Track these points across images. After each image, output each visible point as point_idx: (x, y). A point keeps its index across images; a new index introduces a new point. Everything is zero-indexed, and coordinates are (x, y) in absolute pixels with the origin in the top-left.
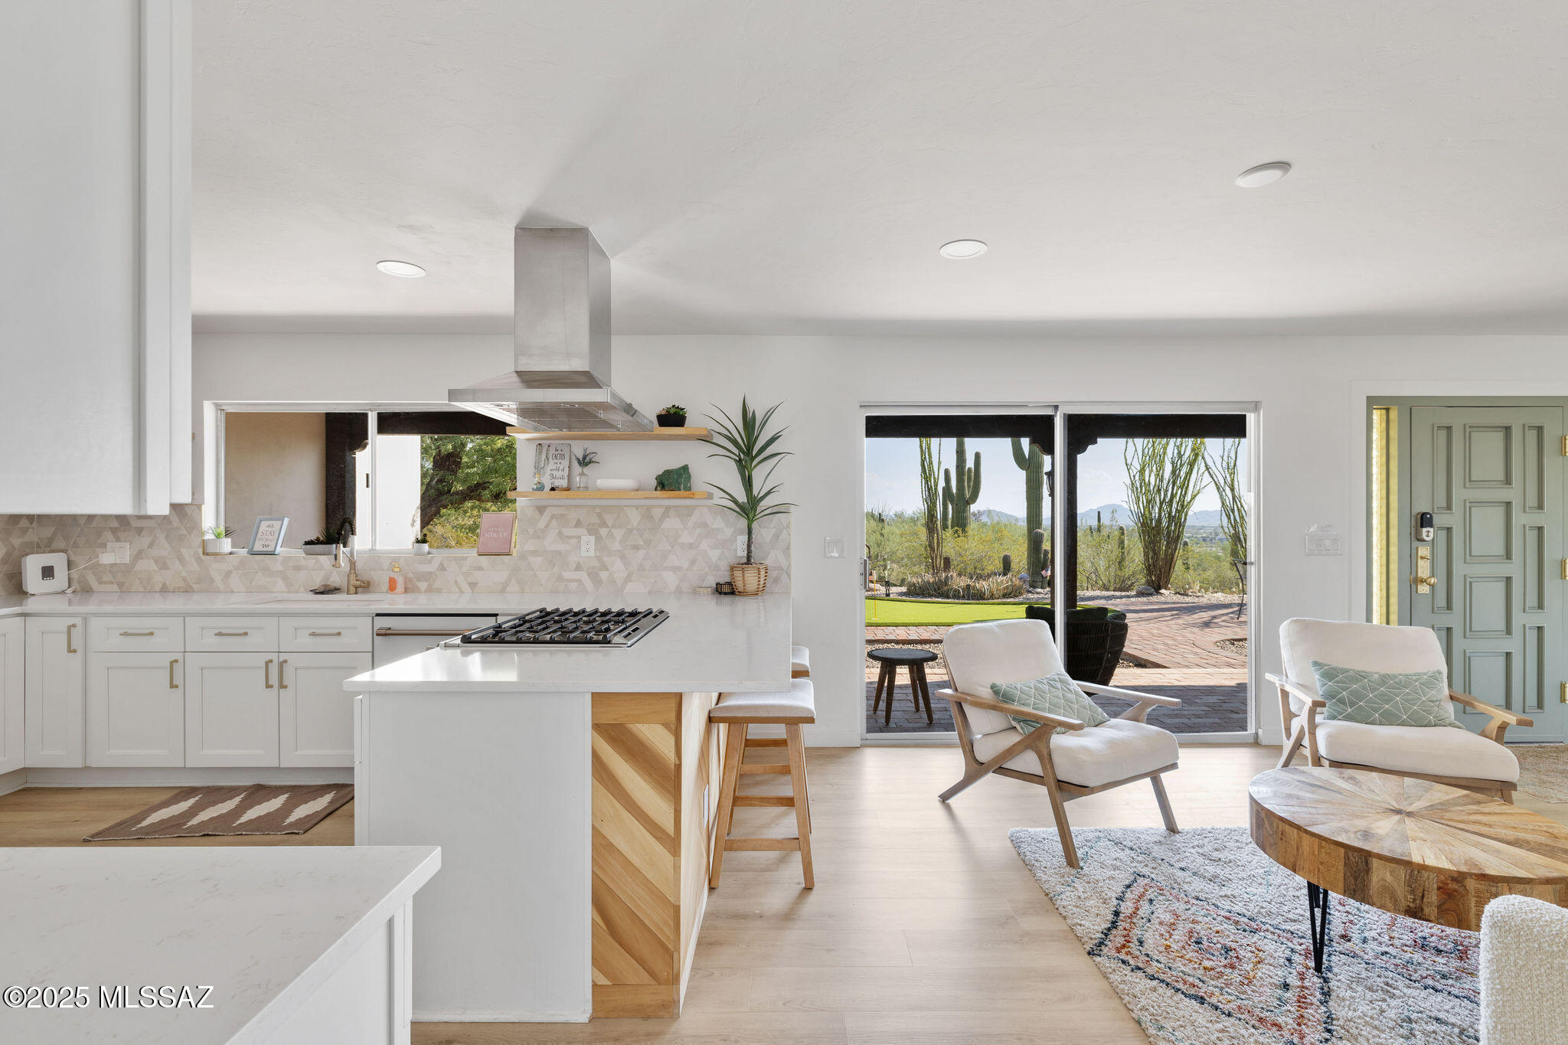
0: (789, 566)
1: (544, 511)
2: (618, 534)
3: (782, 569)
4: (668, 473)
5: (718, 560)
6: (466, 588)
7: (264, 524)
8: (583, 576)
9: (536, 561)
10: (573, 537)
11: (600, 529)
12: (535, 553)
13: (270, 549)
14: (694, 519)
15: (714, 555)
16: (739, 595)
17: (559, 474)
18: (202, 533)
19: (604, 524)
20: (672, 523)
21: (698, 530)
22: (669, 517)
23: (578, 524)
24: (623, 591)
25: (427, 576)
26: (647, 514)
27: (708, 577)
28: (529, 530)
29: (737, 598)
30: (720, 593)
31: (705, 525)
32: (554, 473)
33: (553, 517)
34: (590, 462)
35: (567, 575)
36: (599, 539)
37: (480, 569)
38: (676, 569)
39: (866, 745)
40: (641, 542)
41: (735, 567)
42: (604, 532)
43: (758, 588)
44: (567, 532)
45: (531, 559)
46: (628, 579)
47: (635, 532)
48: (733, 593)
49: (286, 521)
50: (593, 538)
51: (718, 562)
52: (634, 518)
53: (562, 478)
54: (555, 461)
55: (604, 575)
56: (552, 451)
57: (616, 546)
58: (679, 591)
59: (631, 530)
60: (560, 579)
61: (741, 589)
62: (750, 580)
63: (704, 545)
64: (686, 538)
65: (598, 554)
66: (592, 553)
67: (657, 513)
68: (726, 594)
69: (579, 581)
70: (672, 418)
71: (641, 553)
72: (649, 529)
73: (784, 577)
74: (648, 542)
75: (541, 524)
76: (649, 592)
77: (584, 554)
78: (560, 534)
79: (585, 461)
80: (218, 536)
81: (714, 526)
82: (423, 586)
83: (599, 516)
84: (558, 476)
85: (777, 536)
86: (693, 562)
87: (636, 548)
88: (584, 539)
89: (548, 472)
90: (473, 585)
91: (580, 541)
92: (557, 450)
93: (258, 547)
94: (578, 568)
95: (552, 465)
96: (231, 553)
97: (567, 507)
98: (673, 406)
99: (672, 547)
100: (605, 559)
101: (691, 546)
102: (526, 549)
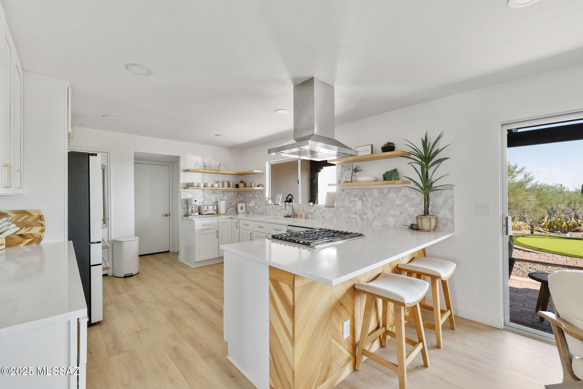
0: (453, 218)
1: (344, 191)
2: (370, 200)
3: (448, 219)
4: (387, 173)
5: (413, 213)
6: (321, 219)
7: (278, 196)
8: (357, 216)
9: (342, 210)
10: (354, 201)
11: (363, 198)
12: (341, 207)
13: (278, 203)
14: (402, 193)
15: (411, 210)
16: (421, 231)
17: (348, 176)
18: (266, 199)
19: (365, 196)
20: (392, 195)
21: (404, 199)
22: (390, 192)
23: (355, 196)
24: (372, 224)
25: (311, 214)
26: (381, 191)
27: (408, 221)
28: (339, 198)
29: (420, 232)
30: (413, 229)
31: (406, 196)
32: (347, 176)
33: (347, 193)
34: (358, 171)
35: (352, 216)
36: (363, 202)
37: (325, 212)
38: (394, 216)
39: (507, 329)
40: (379, 204)
41: (419, 217)
42: (364, 199)
43: (430, 228)
44: (352, 199)
45: (340, 209)
46: (374, 219)
47: (376, 199)
48: (417, 229)
49: (282, 195)
50: (360, 202)
51: (413, 214)
52: (376, 193)
53: (349, 178)
54: (348, 171)
55: (365, 217)
56: (347, 168)
57: (369, 205)
58: (395, 226)
59: (374, 199)
60: (349, 217)
61: (421, 228)
62: (425, 223)
63: (406, 206)
64: (398, 202)
65: (362, 208)
66: (360, 208)
67: (385, 191)
68: (414, 229)
69: (356, 218)
70: (389, 148)
71: (379, 209)
72: (382, 198)
73: (450, 224)
74: (382, 204)
75: (343, 196)
76: (382, 225)
77: (357, 208)
78: (349, 199)
79: (356, 170)
80: (269, 199)
81: (411, 197)
82: (310, 217)
83: (363, 193)
84: (348, 177)
85: (445, 202)
86: (401, 213)
87: (377, 206)
88: (357, 201)
89: (345, 176)
90: (323, 217)
91: (356, 203)
92: (348, 167)
93: (276, 203)
94: (356, 213)
95: (346, 173)
96: (272, 204)
97: (352, 189)
98: (388, 143)
99: (392, 206)
100: (365, 210)
101: (400, 206)
102: (338, 205)
